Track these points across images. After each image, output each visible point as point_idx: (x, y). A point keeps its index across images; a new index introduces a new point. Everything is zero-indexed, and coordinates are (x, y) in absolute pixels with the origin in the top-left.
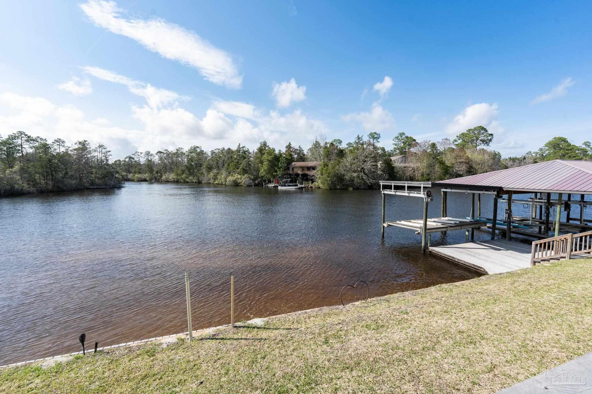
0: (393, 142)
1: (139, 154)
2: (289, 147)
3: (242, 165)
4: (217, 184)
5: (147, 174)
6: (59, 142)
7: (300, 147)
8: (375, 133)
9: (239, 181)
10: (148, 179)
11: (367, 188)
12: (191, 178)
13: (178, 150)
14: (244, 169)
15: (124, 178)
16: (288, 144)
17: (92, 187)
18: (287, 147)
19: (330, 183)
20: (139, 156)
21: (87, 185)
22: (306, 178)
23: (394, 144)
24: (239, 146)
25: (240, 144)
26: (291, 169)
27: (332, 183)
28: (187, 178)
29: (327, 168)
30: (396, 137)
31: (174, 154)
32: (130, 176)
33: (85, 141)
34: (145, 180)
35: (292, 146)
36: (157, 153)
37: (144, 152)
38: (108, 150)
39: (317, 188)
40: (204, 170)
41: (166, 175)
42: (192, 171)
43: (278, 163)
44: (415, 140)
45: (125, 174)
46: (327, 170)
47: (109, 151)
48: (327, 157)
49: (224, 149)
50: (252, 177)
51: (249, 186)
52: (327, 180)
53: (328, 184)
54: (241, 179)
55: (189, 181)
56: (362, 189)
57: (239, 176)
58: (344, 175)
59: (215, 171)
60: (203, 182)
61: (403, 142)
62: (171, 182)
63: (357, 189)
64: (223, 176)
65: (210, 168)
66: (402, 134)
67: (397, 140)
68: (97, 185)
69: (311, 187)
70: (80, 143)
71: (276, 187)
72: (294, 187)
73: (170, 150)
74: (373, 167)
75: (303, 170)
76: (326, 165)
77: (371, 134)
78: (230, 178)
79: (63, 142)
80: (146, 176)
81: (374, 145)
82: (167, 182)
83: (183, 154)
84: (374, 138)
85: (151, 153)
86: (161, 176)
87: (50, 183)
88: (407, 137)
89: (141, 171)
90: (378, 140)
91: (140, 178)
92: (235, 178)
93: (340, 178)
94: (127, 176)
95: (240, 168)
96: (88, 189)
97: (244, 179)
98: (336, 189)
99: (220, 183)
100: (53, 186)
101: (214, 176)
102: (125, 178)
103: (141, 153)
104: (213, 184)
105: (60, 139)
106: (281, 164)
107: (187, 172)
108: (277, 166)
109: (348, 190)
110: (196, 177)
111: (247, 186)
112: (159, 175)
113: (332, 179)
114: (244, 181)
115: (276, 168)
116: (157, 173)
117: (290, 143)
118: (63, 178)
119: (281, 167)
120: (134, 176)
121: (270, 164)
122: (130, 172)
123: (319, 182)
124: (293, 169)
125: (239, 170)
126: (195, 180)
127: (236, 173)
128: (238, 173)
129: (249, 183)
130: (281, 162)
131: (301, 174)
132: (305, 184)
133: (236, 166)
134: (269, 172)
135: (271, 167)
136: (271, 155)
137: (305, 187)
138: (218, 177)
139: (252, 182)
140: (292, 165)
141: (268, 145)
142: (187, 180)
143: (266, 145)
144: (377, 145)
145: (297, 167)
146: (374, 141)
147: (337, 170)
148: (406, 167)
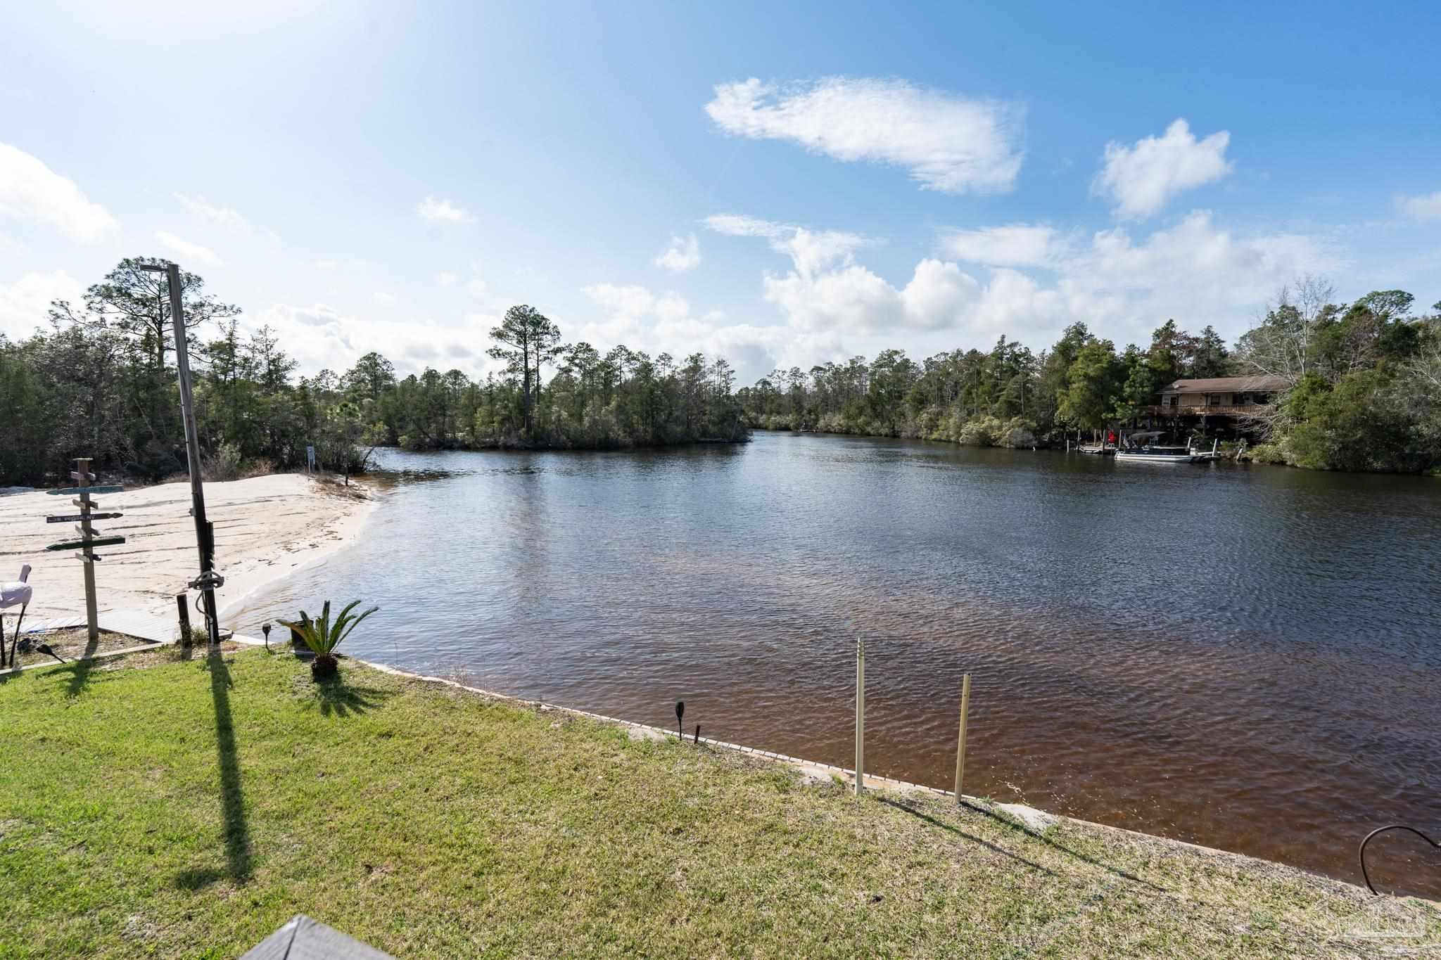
1: (780, 374)
2: (1166, 333)
3: (1005, 392)
4: (935, 440)
5: (791, 415)
6: (665, 358)
7: (1208, 331)
9: (995, 434)
10: (792, 425)
12: (877, 424)
13: (852, 362)
14: (1010, 402)
15: (752, 423)
16: (1162, 326)
17: (703, 439)
18: (1158, 335)
19: (1336, 447)
20: (779, 378)
21: (696, 435)
24: (1003, 341)
25: (1003, 337)
26: (1166, 401)
27: (1345, 448)
28: (869, 424)
29: (1325, 397)
31: (845, 371)
32: (762, 419)
33: (699, 355)
34: (786, 428)
35: (1178, 330)
36: (813, 370)
37: (789, 370)
38: (730, 368)
39: (1273, 463)
40: (907, 407)
41: (827, 417)
42: (879, 409)
43: (1122, 383)
45: (754, 414)
46: (1322, 404)
47: (733, 372)
48: (1330, 357)
49: (959, 353)
50: (1034, 424)
51: (1023, 448)
52: (1320, 439)
53: (1326, 451)
54: (1000, 428)
55: (872, 432)
57: (996, 422)
58: (1410, 422)
59: (933, 408)
60: (903, 434)
62: (835, 432)
64: (951, 421)
65: (921, 402)
68: (711, 436)
69: (1247, 460)
70: (692, 359)
72: (1174, 458)
73: (836, 363)
75: (1215, 404)
76: (1321, 386)
78: (971, 427)
79: (670, 359)
80: (789, 419)
82: (827, 432)
83: (863, 369)
85: (801, 371)
86: (817, 420)
87: (650, 430)
89: (781, 410)
91: (778, 423)
92: (984, 426)
93: (1388, 432)
94: (756, 419)
95: (1001, 399)
96: (698, 442)
97: (1008, 430)
98: (1362, 470)
99: (944, 438)
100: (653, 436)
101: (931, 420)
102: (755, 422)
103: (784, 372)
104: (925, 439)
105: (666, 355)
106: (1130, 386)
107: (869, 411)
108: (1118, 392)
110: (887, 424)
111: (1018, 448)
112: (813, 417)
113: (1346, 436)
114: (1010, 435)
115: (1113, 400)
116: (810, 412)
117: (1171, 321)
118: (666, 421)
119: (1131, 396)
120: (769, 419)
121: (1093, 387)
122: (763, 412)
123: (1280, 445)
124: (1174, 401)
125: (997, 405)
126: (884, 431)
127: (987, 414)
128: (993, 414)
129: (1022, 441)
130: (1134, 381)
131: (1207, 418)
132: (1217, 449)
133: (990, 394)
134: (1088, 412)
135: (1096, 396)
136: (1099, 361)
137: (1217, 460)
138: (939, 422)
139: (1031, 437)
140: (1173, 389)
141: (1088, 332)
142: (869, 429)
143: (1082, 334)
145: (1189, 396)
147: (1379, 404)
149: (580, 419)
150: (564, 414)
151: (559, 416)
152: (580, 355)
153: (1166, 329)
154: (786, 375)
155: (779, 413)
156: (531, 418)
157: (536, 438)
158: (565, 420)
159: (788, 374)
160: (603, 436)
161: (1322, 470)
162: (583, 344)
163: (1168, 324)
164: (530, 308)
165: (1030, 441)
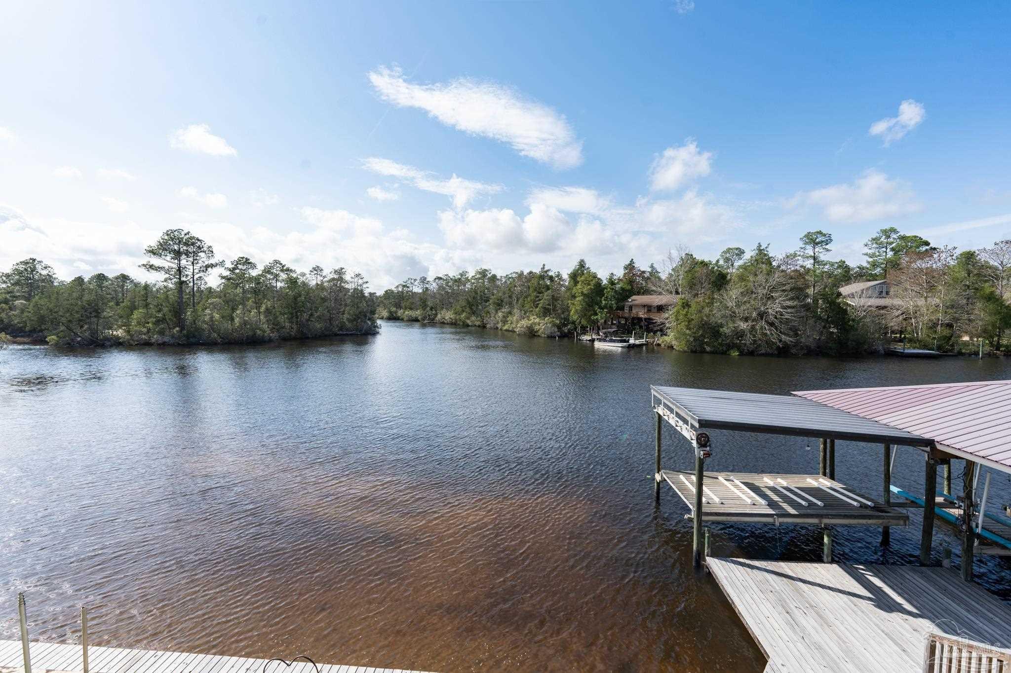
0: (866, 250)
1: (412, 281)
2: (630, 267)
3: (541, 301)
4: (506, 330)
5: (418, 311)
6: (317, 270)
7: (652, 266)
8: (820, 233)
9: (537, 328)
10: (419, 318)
11: (776, 352)
12: (473, 318)
13: (461, 275)
14: (545, 308)
15: (393, 315)
16: (628, 262)
17: (341, 332)
18: (626, 268)
19: (692, 339)
20: (412, 283)
21: (336, 330)
22: (649, 327)
23: (866, 254)
24: (544, 268)
25: (544, 265)
26: (627, 310)
27: (695, 339)
28: (468, 318)
29: (687, 312)
30: (873, 239)
31: (456, 281)
32: (400, 313)
33: (342, 269)
34: (416, 320)
35: (636, 265)
36: (435, 279)
37: (418, 278)
38: (365, 280)
39: (668, 347)
40: (491, 308)
41: (443, 312)
42: (474, 308)
43: (601, 298)
44: (927, 244)
45: (394, 309)
46: (686, 315)
47: (367, 282)
48: (691, 288)
49: (522, 273)
50: (558, 322)
51: (551, 337)
52: (685, 334)
53: (688, 341)
54: (539, 324)
55: (470, 324)
56: (762, 355)
57: (537, 320)
58: (721, 326)
59: (506, 309)
60: (488, 326)
61: (892, 249)
62: (448, 324)
63: (751, 353)
64: (514, 318)
65: (499, 305)
66: (887, 233)
67: (874, 245)
68: (347, 330)
69: (659, 345)
70: (336, 271)
71: (593, 341)
72: (620, 345)
73: (451, 275)
74: (789, 310)
75: (649, 311)
76: (686, 305)
77: (808, 235)
78: (525, 323)
79: (322, 270)
80: (418, 313)
81: (815, 258)
82: (443, 324)
83: (467, 280)
84: (815, 243)
85: (427, 280)
86: (436, 315)
87: (295, 327)
88: (903, 238)
89: (413, 306)
90: (827, 247)
91: (411, 316)
92: (530, 322)
93: (714, 331)
94: (396, 312)
95: (540, 305)
96: (336, 335)
97: (543, 325)
98: (703, 351)
99: (511, 329)
100: (297, 331)
101: (504, 317)
102: (395, 315)
103: (415, 280)
104: (501, 329)
105: (318, 267)
106: (605, 300)
107: (468, 309)
108: (598, 304)
109: (729, 355)
110: (479, 318)
111: (548, 337)
112: (434, 312)
113: (695, 333)
114: (544, 329)
115: (596, 308)
116: (431, 309)
117: (632, 259)
118: (308, 320)
119: (605, 307)
120: (404, 312)
121: (587, 300)
122: (401, 308)
123: (670, 338)
124: (631, 308)
125: (538, 309)
126: (478, 323)
127: (533, 315)
128: (537, 315)
129: (551, 333)
130: (607, 297)
131: (645, 319)
132: (646, 338)
133: (534, 301)
134: (585, 315)
135: (589, 306)
136: (589, 284)
137: (647, 344)
138: (508, 319)
139: (556, 330)
140: (628, 302)
141: (587, 266)
142: (468, 322)
143: (584, 267)
144: (823, 257)
145: (637, 306)
146: (817, 250)
147: (708, 316)
148: (884, 308)
149: (232, 319)
150: (217, 316)
151: (212, 317)
152: (240, 267)
153: (630, 264)
154: (417, 282)
155: (411, 309)
156: (184, 320)
157: (187, 337)
158: (216, 321)
159: (418, 281)
160: (250, 333)
161: (685, 352)
162: (243, 258)
163: (631, 262)
164: (186, 231)
165: (555, 332)
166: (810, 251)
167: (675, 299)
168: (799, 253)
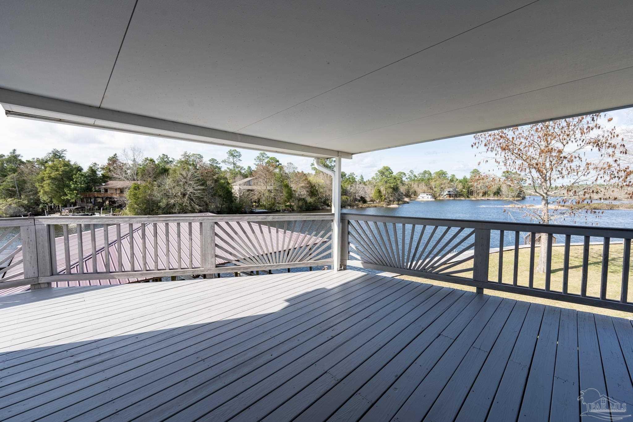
0: (256, 162)
2: (113, 159)
8: (236, 150)
16: (112, 155)
18: (109, 160)
23: (255, 164)
35: (118, 158)
43: (70, 182)
44: (278, 161)
48: (142, 177)
53: (137, 213)
61: (265, 163)
74: (199, 191)
76: (138, 188)
81: (234, 164)
90: (240, 158)
106: (74, 184)
113: (141, 207)
115: (65, 190)
117: (116, 154)
119: (75, 189)
121: (55, 183)
124: (106, 190)
130: (76, 181)
132: (113, 212)
134: (55, 195)
144: (238, 164)
145: (111, 188)
146: (235, 159)
147: (150, 195)
148: (251, 190)
153: (114, 157)
165: (21, 212)
166: (231, 160)
167: (130, 184)
168: (227, 161)
